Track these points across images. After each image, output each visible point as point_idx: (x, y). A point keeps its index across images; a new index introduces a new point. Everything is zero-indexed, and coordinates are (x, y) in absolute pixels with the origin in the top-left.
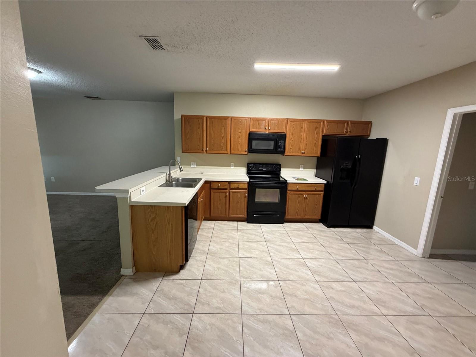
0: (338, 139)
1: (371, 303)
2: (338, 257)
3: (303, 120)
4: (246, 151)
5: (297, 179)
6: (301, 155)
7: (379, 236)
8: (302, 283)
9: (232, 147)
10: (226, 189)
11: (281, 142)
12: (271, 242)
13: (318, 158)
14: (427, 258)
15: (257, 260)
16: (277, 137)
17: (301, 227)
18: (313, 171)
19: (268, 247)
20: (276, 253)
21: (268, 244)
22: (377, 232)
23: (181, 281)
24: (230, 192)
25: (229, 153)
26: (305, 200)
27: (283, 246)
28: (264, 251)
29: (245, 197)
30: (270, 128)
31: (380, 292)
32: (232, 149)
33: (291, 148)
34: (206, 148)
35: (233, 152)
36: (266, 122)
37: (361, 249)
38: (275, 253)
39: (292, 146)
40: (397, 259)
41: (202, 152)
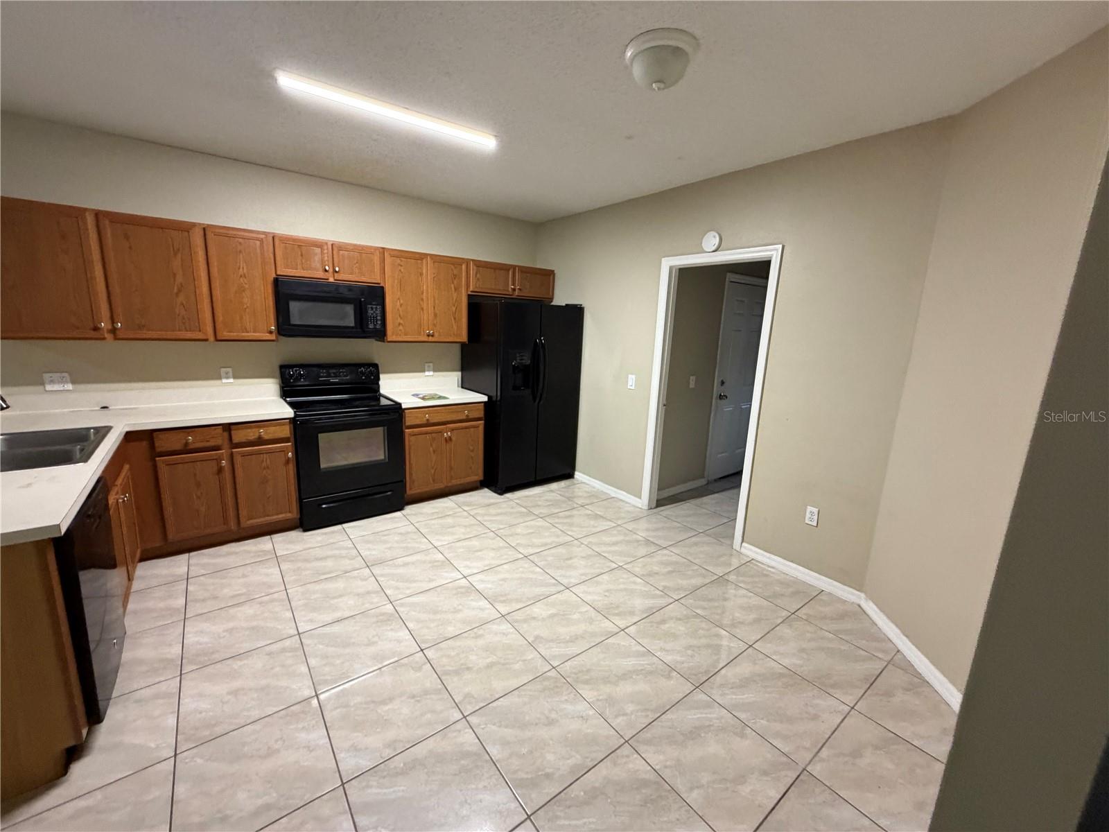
0: (501, 303)
1: (601, 617)
2: (531, 551)
3: (421, 257)
4: (271, 332)
5: (423, 398)
6: (425, 339)
7: (587, 490)
8: (475, 633)
9: (220, 318)
10: (217, 448)
11: (374, 306)
12: (381, 562)
13: (463, 345)
14: (655, 508)
15: (355, 622)
16: (362, 294)
17: (447, 507)
18: (456, 376)
19: (378, 578)
20: (401, 585)
21: (376, 571)
22: (582, 483)
23: (82, 803)
24: (232, 455)
25: (212, 338)
26: (448, 444)
27: (413, 563)
28: (368, 593)
29: (288, 461)
30: (337, 269)
31: (608, 591)
32: (219, 326)
33: (400, 324)
34: (113, 322)
35: (225, 334)
36: (326, 251)
37: (565, 521)
38: (397, 588)
39: (401, 318)
40: (619, 522)
41: (93, 334)
